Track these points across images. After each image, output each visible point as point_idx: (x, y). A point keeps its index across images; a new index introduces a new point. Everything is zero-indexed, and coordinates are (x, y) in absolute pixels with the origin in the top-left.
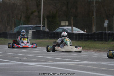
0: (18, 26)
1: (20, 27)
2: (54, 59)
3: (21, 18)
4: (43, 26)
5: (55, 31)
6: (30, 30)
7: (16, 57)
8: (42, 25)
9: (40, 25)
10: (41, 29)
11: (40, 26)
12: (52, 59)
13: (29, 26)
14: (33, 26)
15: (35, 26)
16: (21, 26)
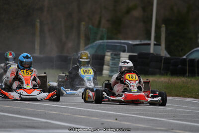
0: (94, 42)
1: (100, 45)
2: (186, 125)
3: (100, 22)
4: (155, 45)
5: (185, 57)
6: (124, 51)
7: (92, 116)
8: (152, 42)
9: (148, 42)
10: (152, 51)
11: (149, 44)
12: (182, 124)
13: (121, 43)
14: (130, 42)
15: (137, 42)
16: (101, 41)
